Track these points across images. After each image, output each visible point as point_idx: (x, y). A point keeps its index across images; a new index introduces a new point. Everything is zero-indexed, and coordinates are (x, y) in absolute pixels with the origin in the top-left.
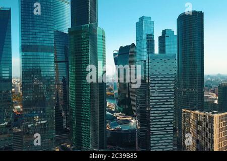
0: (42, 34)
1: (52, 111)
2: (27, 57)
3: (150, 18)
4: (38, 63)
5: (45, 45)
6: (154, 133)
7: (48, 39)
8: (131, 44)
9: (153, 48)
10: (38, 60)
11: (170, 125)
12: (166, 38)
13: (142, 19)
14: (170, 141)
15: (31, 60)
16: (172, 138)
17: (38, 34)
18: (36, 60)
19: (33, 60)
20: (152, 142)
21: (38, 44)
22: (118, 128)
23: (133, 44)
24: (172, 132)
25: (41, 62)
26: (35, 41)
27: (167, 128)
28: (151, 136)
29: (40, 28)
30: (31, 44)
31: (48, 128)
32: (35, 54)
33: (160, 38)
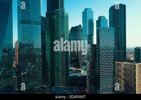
0: (34, 13)
1: (39, 62)
2: (24, 27)
3: (91, 9)
4: (31, 31)
5: (35, 20)
6: (102, 75)
7: (37, 17)
8: (79, 25)
9: (93, 27)
10: (31, 29)
11: (111, 70)
12: (101, 21)
13: (86, 10)
14: (111, 79)
15: (27, 29)
16: (112, 78)
17: (31, 13)
18: (30, 29)
19: (28, 29)
20: (101, 80)
21: (31, 20)
22: (74, 75)
23: (80, 25)
24: (112, 74)
25: (33, 31)
26: (30, 18)
27: (109, 72)
28: (100, 77)
29: (32, 10)
30: (27, 19)
31: (37, 72)
32: (29, 25)
33: (97, 21)
